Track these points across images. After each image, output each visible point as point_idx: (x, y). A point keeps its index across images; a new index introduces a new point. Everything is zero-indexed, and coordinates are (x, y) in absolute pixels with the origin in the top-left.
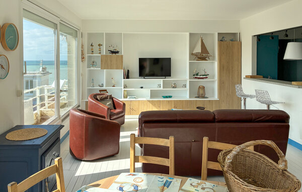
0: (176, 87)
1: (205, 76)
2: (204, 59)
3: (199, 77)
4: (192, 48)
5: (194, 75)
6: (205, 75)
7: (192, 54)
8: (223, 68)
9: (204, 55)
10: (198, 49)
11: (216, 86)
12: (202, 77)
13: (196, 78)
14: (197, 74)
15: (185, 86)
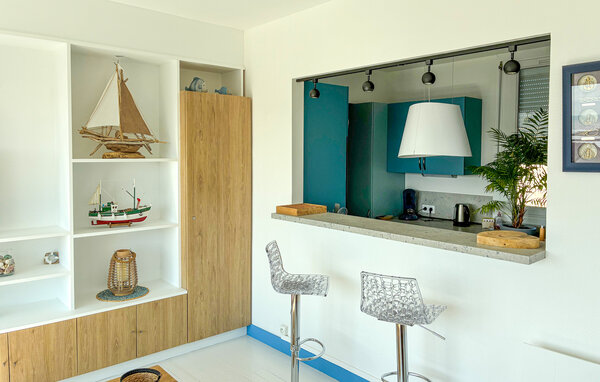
0: (12, 272)
1: (137, 214)
2: (130, 151)
3: (112, 218)
4: (82, 106)
5: (93, 213)
6: (135, 211)
7: (85, 132)
8: (200, 183)
9: (131, 136)
10: (108, 115)
11: (175, 246)
12: (125, 217)
13: (99, 222)
14: (106, 210)
15: (54, 258)
